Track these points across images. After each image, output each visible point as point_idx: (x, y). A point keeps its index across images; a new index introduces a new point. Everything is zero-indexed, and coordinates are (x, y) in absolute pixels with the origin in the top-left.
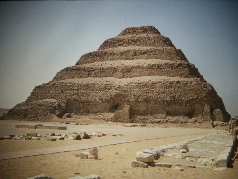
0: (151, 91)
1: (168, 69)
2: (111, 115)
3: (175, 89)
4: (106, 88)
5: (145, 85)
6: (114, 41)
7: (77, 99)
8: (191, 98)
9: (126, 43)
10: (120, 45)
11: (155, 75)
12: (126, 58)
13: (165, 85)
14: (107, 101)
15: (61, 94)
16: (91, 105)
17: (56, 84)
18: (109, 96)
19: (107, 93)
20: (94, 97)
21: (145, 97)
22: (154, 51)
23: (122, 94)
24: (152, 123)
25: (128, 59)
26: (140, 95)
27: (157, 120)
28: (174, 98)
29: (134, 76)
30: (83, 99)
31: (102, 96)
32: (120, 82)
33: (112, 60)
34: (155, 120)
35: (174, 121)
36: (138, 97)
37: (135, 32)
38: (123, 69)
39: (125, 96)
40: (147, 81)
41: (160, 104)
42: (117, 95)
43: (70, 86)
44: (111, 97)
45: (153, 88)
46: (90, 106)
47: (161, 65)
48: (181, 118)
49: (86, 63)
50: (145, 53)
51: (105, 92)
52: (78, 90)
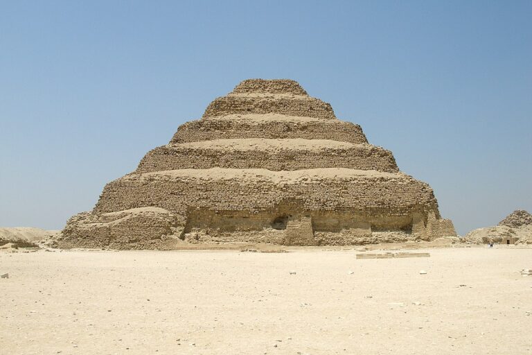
0: (343, 192)
1: (356, 158)
2: (280, 234)
3: (380, 190)
4: (261, 187)
5: (331, 184)
6: (234, 102)
7: (209, 208)
8: (408, 204)
9: (261, 107)
10: (249, 110)
11: (336, 166)
12: (272, 135)
13: (364, 184)
14: (269, 210)
15: (173, 198)
16: (236, 218)
17: (153, 180)
18: (271, 202)
19: (265, 196)
20: (243, 204)
21: (337, 203)
22: (319, 125)
23: (294, 199)
24: (353, 244)
25: (277, 137)
26: (327, 201)
27: (361, 240)
28: (383, 204)
29: (301, 168)
30: (220, 207)
31: (258, 202)
32: (282, 177)
33: (247, 137)
34: (356, 239)
35: (386, 239)
36: (324, 203)
37: (265, 87)
38: (279, 155)
39: (301, 202)
40: (332, 177)
41: (361, 214)
42: (285, 201)
43: (187, 183)
44: (275, 204)
45: (346, 189)
46: (234, 219)
47: (344, 151)
48: (395, 234)
49: (196, 140)
50: (304, 128)
51: (262, 195)
52: (207, 191)
